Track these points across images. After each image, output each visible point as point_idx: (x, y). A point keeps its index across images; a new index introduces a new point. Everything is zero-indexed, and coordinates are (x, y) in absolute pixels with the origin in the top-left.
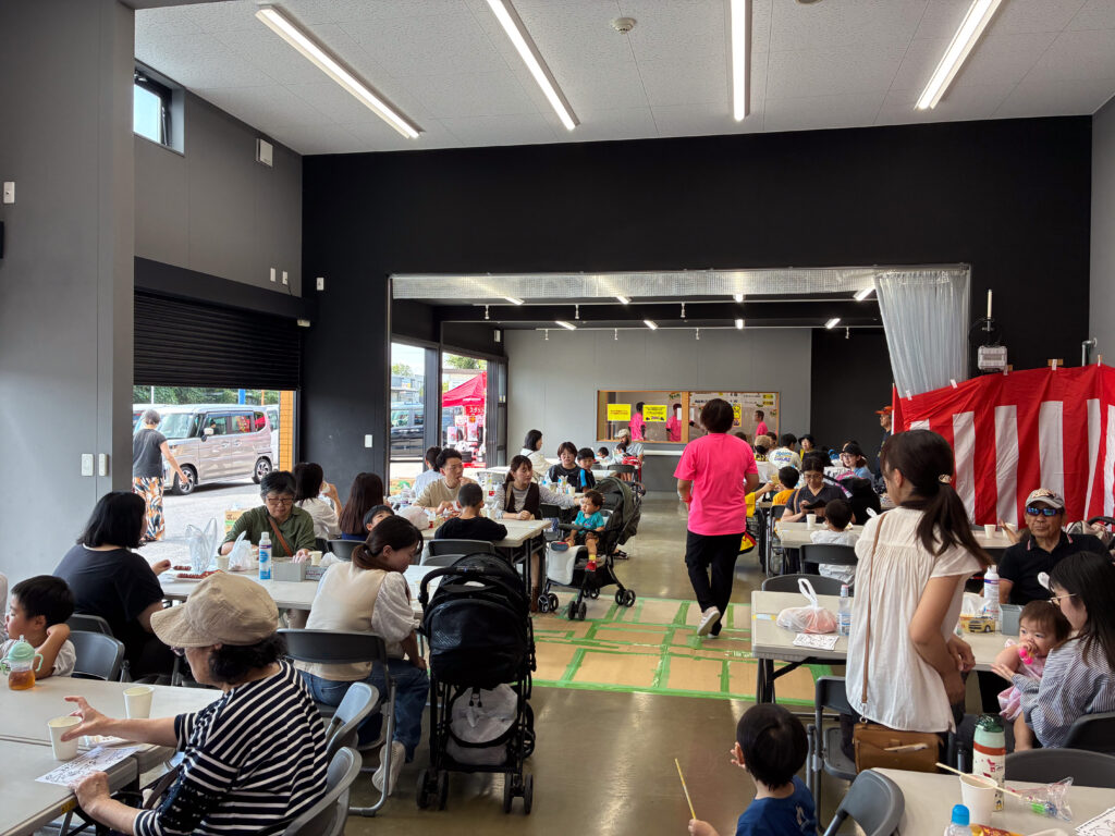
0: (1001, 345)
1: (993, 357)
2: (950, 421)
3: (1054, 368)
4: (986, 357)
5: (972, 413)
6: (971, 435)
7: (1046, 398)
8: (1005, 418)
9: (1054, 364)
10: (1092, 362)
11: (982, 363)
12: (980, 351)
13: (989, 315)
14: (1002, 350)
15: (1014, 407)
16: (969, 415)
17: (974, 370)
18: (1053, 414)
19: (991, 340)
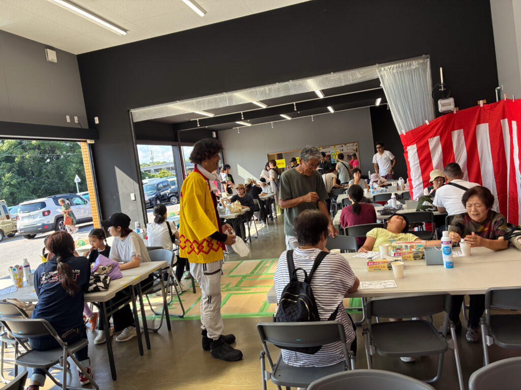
0: (451, 97)
1: (447, 105)
2: (427, 143)
3: (482, 105)
4: (443, 105)
5: (439, 136)
6: (440, 149)
7: (479, 123)
8: (458, 137)
9: (481, 103)
10: (502, 98)
11: (441, 109)
12: (439, 102)
13: (442, 81)
14: (451, 100)
15: (462, 130)
16: (437, 138)
17: (437, 114)
18: (483, 131)
19: (444, 96)
